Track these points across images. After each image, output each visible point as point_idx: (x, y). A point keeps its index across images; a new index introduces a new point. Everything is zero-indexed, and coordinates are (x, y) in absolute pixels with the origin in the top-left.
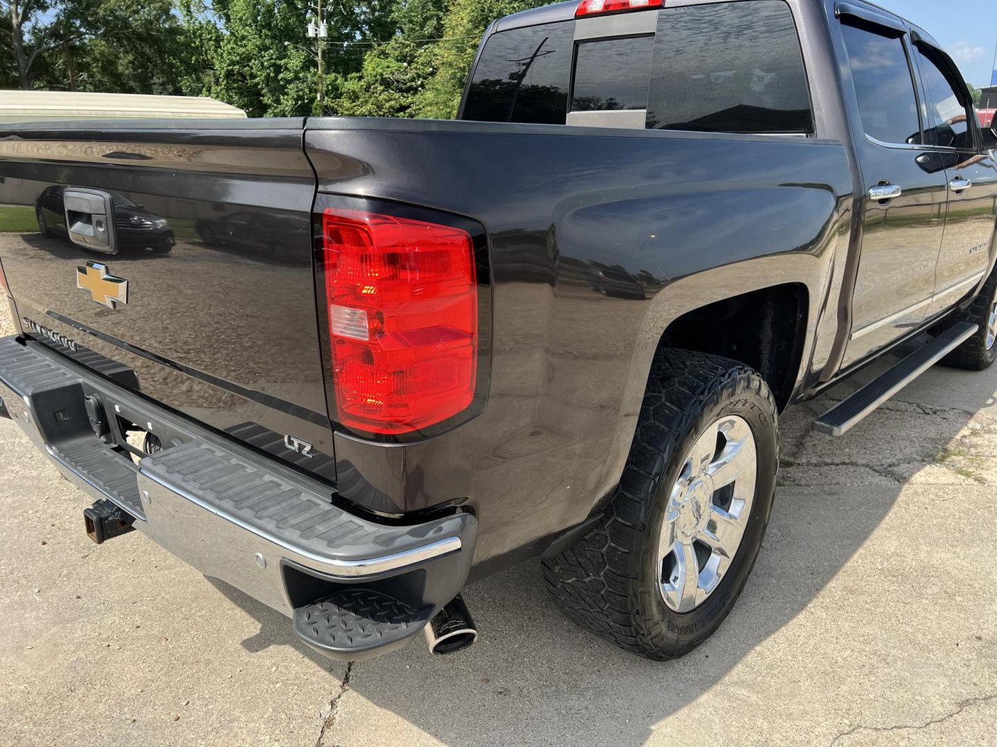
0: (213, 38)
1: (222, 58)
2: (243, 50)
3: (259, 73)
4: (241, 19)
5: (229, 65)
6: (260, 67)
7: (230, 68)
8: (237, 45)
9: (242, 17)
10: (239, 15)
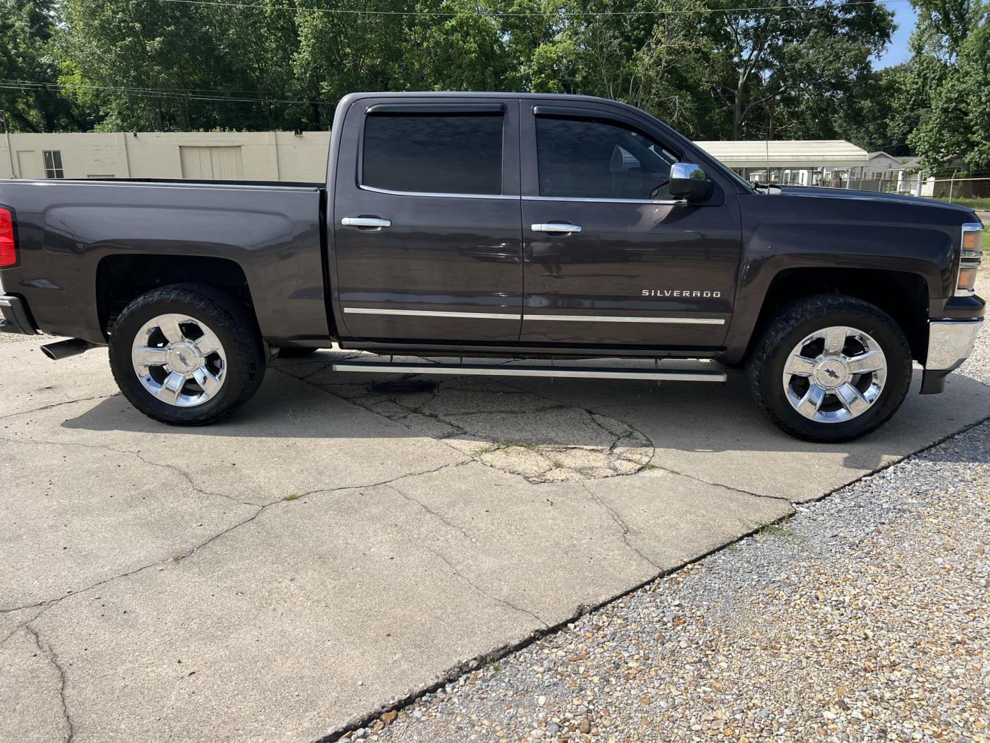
0: (937, 77)
1: (940, 96)
2: (965, 86)
3: (974, 109)
4: (968, 55)
5: (946, 102)
6: (978, 103)
7: (946, 105)
8: (960, 82)
9: (969, 53)
10: (967, 51)
